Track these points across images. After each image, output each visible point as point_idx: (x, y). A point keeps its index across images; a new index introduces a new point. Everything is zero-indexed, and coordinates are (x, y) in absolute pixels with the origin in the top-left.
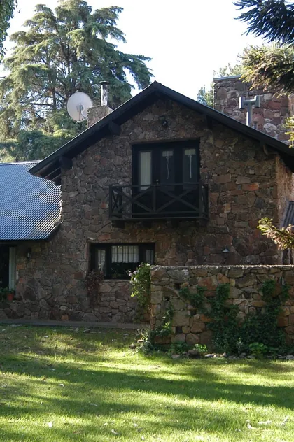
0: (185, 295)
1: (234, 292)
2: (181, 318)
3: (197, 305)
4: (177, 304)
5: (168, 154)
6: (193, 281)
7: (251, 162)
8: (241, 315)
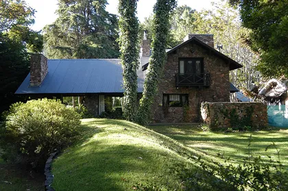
0: (222, 112)
1: (238, 111)
2: (221, 120)
3: (226, 115)
4: (219, 115)
5: (190, 62)
6: (224, 108)
7: (221, 67)
8: (240, 118)
